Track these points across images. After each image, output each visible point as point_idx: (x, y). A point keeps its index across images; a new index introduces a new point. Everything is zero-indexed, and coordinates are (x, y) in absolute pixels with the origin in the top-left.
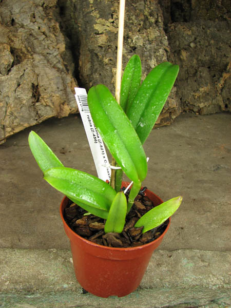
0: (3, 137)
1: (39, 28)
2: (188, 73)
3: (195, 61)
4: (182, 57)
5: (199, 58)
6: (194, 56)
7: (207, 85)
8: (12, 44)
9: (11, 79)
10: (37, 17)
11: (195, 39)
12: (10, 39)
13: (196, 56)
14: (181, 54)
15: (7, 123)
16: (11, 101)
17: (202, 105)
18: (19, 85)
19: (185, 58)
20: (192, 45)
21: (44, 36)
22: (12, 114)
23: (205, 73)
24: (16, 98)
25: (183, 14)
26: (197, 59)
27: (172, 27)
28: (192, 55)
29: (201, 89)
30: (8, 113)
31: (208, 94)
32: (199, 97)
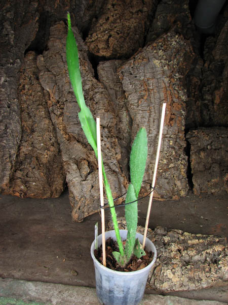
0: (83, 217)
1: (105, 145)
2: (205, 167)
3: (210, 159)
4: (201, 156)
5: (213, 157)
6: (209, 156)
7: (217, 178)
8: (89, 159)
9: (88, 184)
10: (104, 137)
11: (212, 142)
12: (87, 155)
13: (211, 156)
14: (200, 154)
15: (86, 210)
16: (88, 197)
17: (213, 191)
18: (92, 187)
19: (203, 157)
20: (209, 147)
21: (108, 150)
22: (88, 205)
23: (216, 168)
24: (91, 195)
25: (209, 113)
26: (212, 158)
27: (196, 133)
28: (208, 155)
29: (213, 180)
30: (86, 205)
31: (218, 184)
32: (211, 185)
